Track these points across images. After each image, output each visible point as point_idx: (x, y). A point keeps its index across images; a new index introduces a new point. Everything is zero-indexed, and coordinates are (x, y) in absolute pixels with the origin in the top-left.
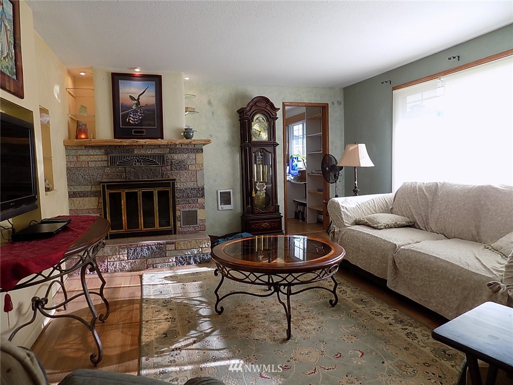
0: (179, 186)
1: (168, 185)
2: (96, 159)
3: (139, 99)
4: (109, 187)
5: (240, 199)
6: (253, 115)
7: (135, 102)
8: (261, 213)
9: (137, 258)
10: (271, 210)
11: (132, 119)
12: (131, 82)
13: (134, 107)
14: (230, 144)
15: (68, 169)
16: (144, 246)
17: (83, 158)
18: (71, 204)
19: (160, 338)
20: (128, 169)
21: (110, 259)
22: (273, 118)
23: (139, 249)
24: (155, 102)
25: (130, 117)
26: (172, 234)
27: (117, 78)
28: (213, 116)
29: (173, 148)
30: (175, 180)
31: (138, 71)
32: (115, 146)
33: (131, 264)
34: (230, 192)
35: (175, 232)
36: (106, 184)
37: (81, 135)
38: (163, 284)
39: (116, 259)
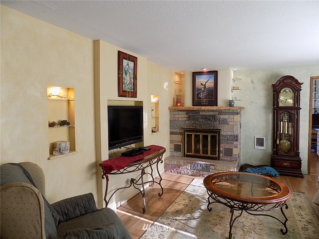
0: (223, 133)
1: (216, 132)
2: (182, 116)
3: (205, 84)
4: (187, 131)
5: (271, 143)
6: (281, 89)
7: (204, 86)
8: (283, 156)
9: (195, 170)
10: (292, 154)
11: (201, 95)
12: (202, 76)
13: (203, 89)
14: (266, 108)
15: (170, 121)
16: (199, 164)
17: (176, 116)
18: (171, 137)
19: (174, 212)
20: (196, 122)
21: (183, 167)
22: (297, 90)
23: (196, 165)
24: (213, 86)
25: (201, 94)
26: (217, 160)
27: (195, 74)
28: (254, 90)
29: (220, 112)
30: (220, 130)
31: (205, 70)
32: (191, 110)
33: (192, 172)
34: (263, 138)
35: (218, 159)
36: (185, 129)
37: (178, 104)
38: (199, 187)
39: (185, 168)
